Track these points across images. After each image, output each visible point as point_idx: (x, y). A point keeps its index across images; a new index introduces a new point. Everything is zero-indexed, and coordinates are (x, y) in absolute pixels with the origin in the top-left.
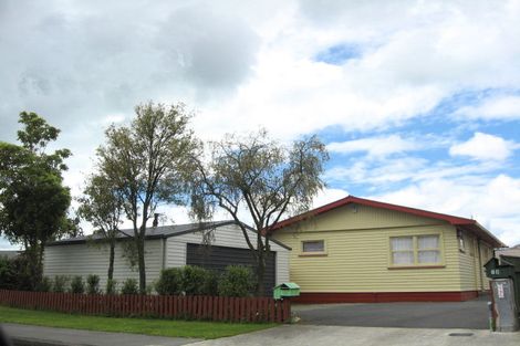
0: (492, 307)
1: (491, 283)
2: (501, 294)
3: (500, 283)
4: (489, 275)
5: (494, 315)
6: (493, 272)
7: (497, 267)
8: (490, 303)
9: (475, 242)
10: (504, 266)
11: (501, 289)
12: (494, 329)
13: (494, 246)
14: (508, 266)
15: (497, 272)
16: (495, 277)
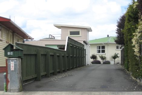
0: (6, 77)
1: (7, 60)
2: (12, 68)
3: (12, 60)
4: (6, 55)
5: (7, 82)
6: (9, 53)
7: (12, 50)
8: (5, 74)
9: (11, 34)
10: (17, 50)
11: (13, 64)
12: (7, 90)
13: (24, 38)
14: (19, 50)
15: (12, 53)
16: (10, 57)
